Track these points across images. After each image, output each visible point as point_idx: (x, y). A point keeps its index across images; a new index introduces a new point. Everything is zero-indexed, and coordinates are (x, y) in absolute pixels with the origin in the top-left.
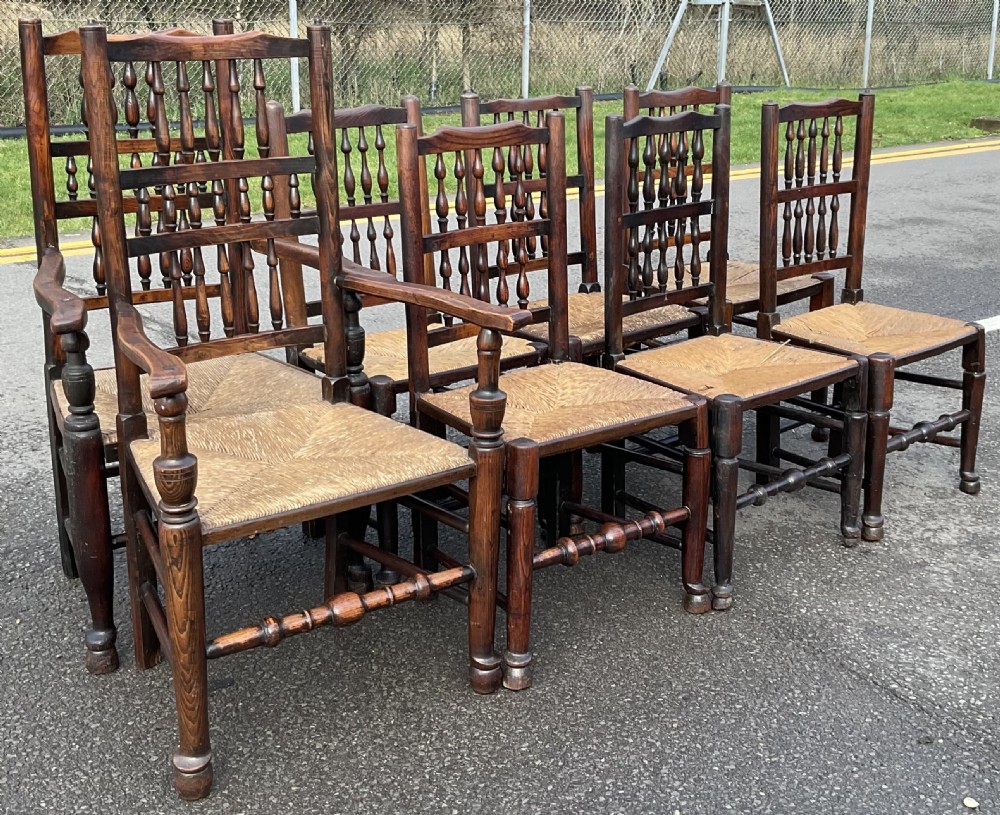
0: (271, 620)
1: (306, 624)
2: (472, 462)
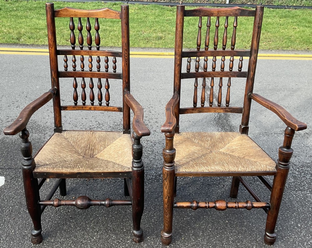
0: (195, 202)
1: (206, 206)
2: (276, 170)
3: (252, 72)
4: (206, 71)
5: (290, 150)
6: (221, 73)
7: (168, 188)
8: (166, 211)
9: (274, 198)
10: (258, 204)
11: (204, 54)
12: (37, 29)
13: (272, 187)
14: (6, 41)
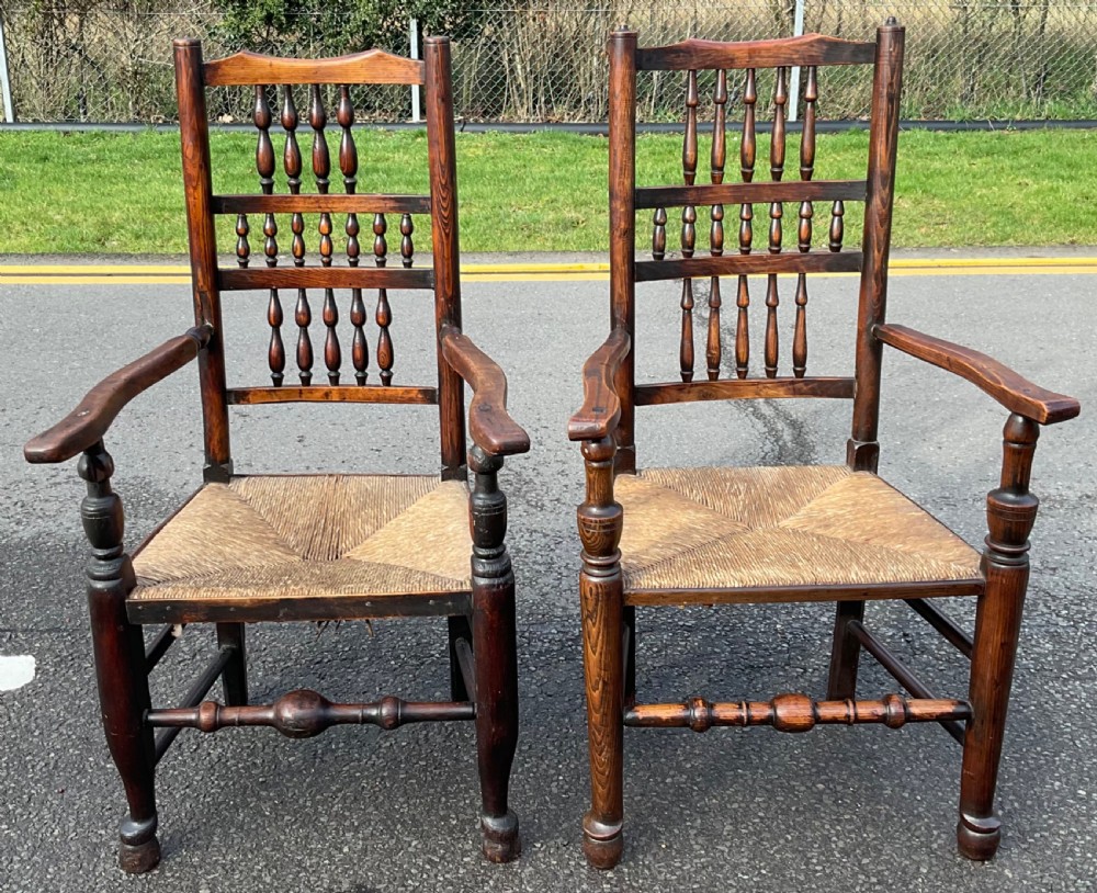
0: (700, 702)
1: (741, 718)
2: (981, 577)
3: (879, 251)
4: (720, 254)
5: (1026, 497)
6: (770, 258)
7: (602, 648)
8: (599, 738)
9: (983, 681)
10: (927, 705)
11: (710, 195)
12: (163, 209)
13: (972, 642)
14: (60, 247)
